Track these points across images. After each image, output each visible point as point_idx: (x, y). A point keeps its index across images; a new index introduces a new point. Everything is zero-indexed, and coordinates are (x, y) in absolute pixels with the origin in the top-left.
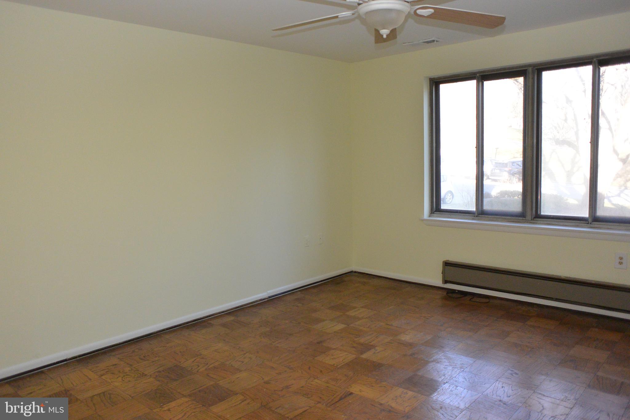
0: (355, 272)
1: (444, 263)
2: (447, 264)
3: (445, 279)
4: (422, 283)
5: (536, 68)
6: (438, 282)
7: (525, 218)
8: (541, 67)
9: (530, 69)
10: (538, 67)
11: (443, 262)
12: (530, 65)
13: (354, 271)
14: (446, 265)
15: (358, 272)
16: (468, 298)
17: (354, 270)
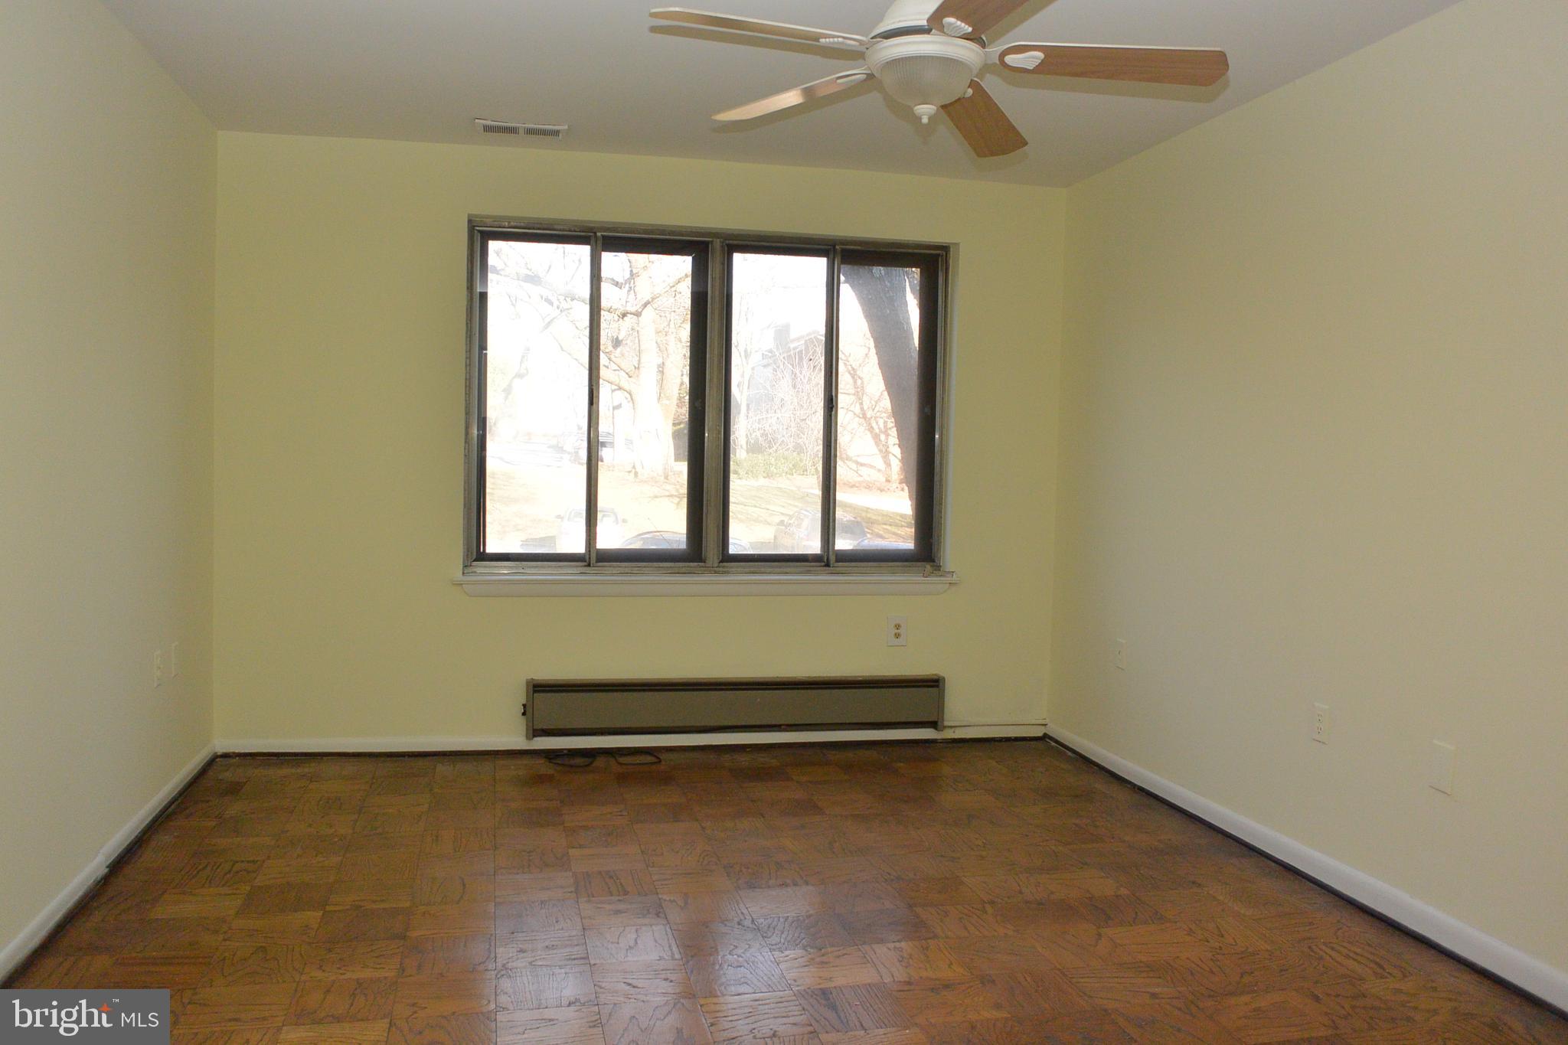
0: (226, 756)
1: (531, 687)
2: (538, 687)
3: (535, 727)
4: (459, 749)
5: (727, 242)
6: (513, 737)
7: (705, 562)
8: (735, 242)
9: (717, 243)
10: (731, 242)
11: (528, 682)
12: (716, 234)
13: (219, 754)
14: (535, 691)
15: (234, 753)
16: (600, 762)
17: (220, 750)
